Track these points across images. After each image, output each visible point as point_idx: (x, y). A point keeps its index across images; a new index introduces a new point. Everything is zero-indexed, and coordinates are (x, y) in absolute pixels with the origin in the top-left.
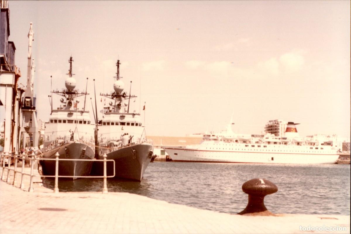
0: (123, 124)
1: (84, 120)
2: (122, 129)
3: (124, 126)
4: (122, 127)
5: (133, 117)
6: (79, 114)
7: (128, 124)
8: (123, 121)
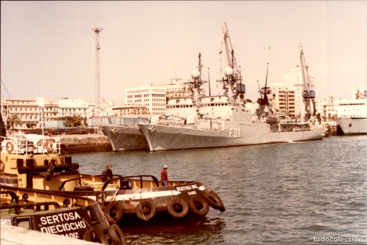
0: (212, 105)
1: (187, 105)
2: (213, 109)
3: (213, 107)
4: (213, 108)
5: (220, 98)
6: (183, 100)
7: (216, 105)
8: (213, 102)
